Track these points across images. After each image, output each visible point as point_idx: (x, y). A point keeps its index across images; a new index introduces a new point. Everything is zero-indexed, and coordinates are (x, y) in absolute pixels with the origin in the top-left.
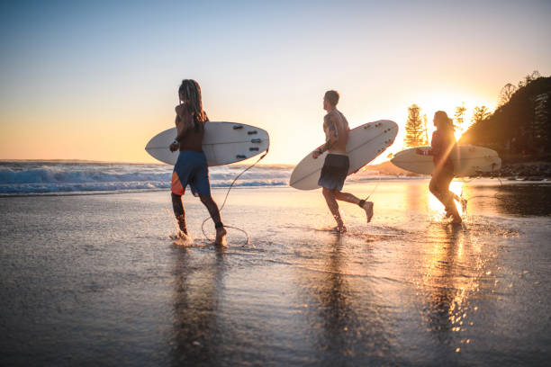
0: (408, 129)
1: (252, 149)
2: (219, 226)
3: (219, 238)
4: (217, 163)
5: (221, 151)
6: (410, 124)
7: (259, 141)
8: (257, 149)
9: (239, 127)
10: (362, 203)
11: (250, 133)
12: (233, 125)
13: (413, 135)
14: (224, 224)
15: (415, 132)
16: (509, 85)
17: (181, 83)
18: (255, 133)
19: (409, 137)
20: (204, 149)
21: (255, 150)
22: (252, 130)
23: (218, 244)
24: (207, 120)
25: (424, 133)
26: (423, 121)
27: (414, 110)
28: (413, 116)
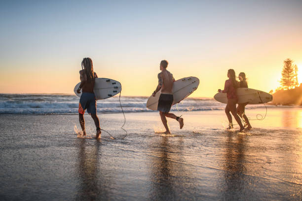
0: (283, 74)
1: (114, 92)
2: (98, 129)
3: (98, 135)
4: (100, 98)
5: (103, 92)
6: (285, 71)
7: (117, 88)
8: (116, 91)
9: (108, 80)
10: (177, 118)
11: (113, 84)
12: (106, 80)
13: (287, 79)
14: (101, 128)
15: (288, 77)
18: (115, 83)
19: (284, 80)
20: (94, 91)
21: (116, 92)
22: (114, 82)
23: (97, 138)
24: (97, 77)
25: (295, 77)
26: (294, 69)
27: (288, 63)
28: (287, 66)
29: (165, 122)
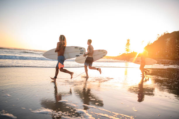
1: (80, 53)
6: (127, 44)
8: (82, 53)
11: (80, 49)
12: (75, 47)
13: (127, 48)
16: (159, 35)
17: (60, 36)
27: (128, 40)
28: (128, 42)
29: (86, 71)
